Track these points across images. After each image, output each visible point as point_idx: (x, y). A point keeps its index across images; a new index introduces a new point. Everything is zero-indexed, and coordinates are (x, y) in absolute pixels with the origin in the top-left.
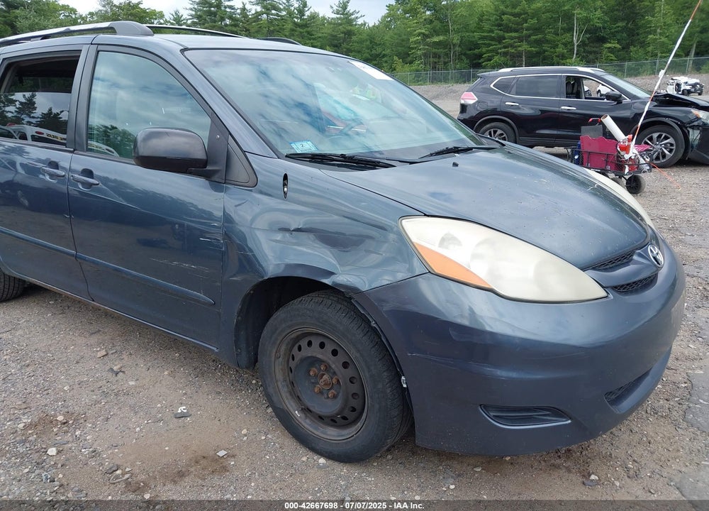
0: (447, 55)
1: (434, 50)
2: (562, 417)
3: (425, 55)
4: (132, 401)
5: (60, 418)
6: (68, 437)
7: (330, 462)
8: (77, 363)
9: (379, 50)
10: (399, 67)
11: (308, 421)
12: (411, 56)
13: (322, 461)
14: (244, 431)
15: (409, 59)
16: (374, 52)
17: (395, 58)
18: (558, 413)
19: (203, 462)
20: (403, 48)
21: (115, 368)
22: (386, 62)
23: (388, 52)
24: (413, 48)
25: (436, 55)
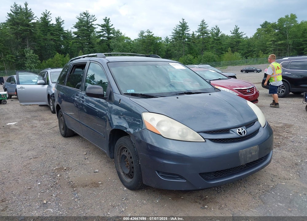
0: (286, 49)
1: (278, 48)
2: (183, 179)
3: (274, 50)
4: (85, 167)
5: (65, 168)
6: (65, 173)
7: (128, 189)
8: (77, 155)
9: (252, 48)
10: (261, 56)
11: (124, 176)
12: (267, 50)
13: (125, 189)
14: (110, 178)
15: (266, 52)
16: (249, 49)
17: (260, 51)
18: (182, 178)
19: (94, 184)
20: (263, 47)
21: (86, 158)
22: (255, 54)
23: (255, 49)
24: (268, 47)
25: (279, 50)
